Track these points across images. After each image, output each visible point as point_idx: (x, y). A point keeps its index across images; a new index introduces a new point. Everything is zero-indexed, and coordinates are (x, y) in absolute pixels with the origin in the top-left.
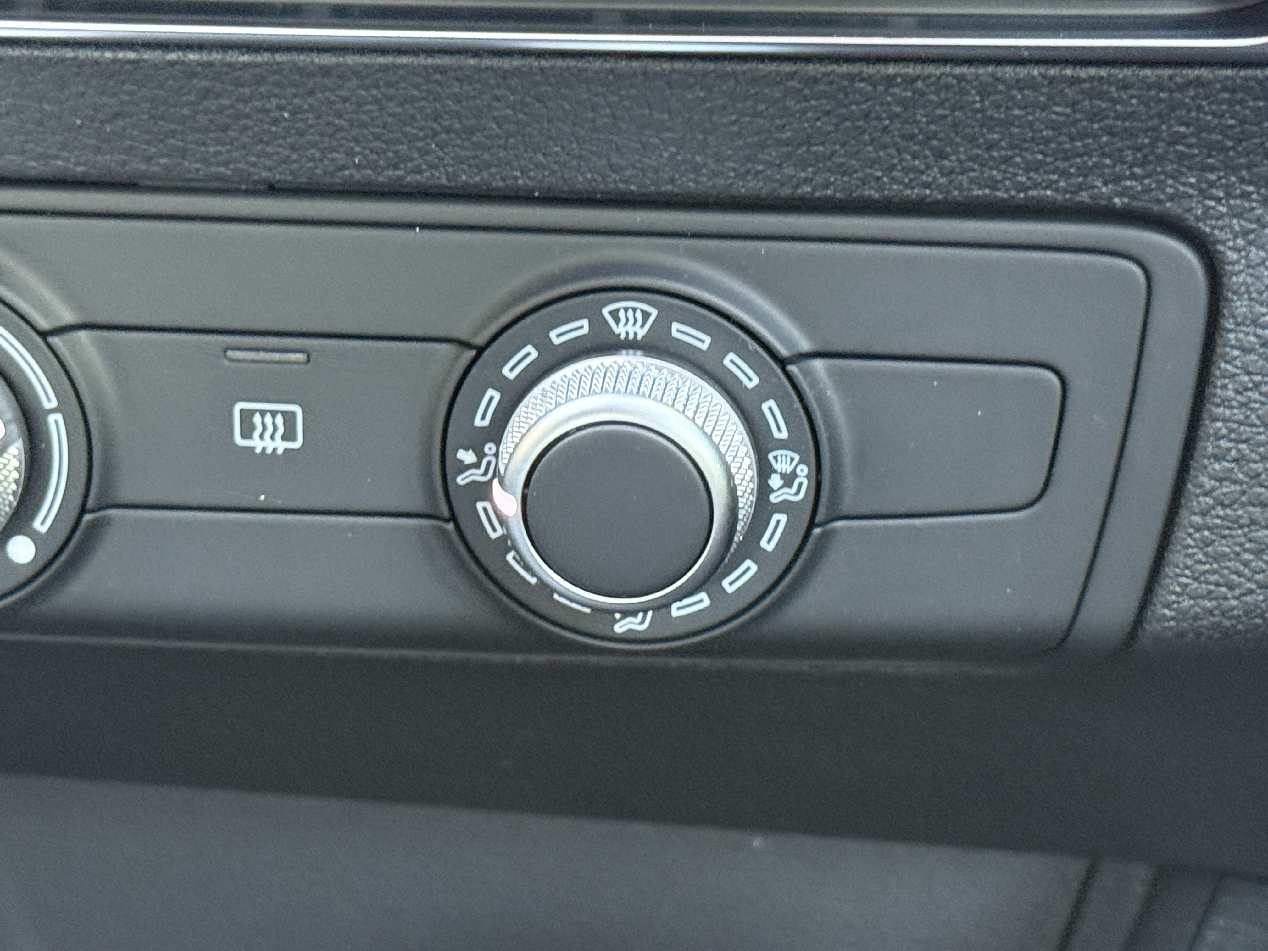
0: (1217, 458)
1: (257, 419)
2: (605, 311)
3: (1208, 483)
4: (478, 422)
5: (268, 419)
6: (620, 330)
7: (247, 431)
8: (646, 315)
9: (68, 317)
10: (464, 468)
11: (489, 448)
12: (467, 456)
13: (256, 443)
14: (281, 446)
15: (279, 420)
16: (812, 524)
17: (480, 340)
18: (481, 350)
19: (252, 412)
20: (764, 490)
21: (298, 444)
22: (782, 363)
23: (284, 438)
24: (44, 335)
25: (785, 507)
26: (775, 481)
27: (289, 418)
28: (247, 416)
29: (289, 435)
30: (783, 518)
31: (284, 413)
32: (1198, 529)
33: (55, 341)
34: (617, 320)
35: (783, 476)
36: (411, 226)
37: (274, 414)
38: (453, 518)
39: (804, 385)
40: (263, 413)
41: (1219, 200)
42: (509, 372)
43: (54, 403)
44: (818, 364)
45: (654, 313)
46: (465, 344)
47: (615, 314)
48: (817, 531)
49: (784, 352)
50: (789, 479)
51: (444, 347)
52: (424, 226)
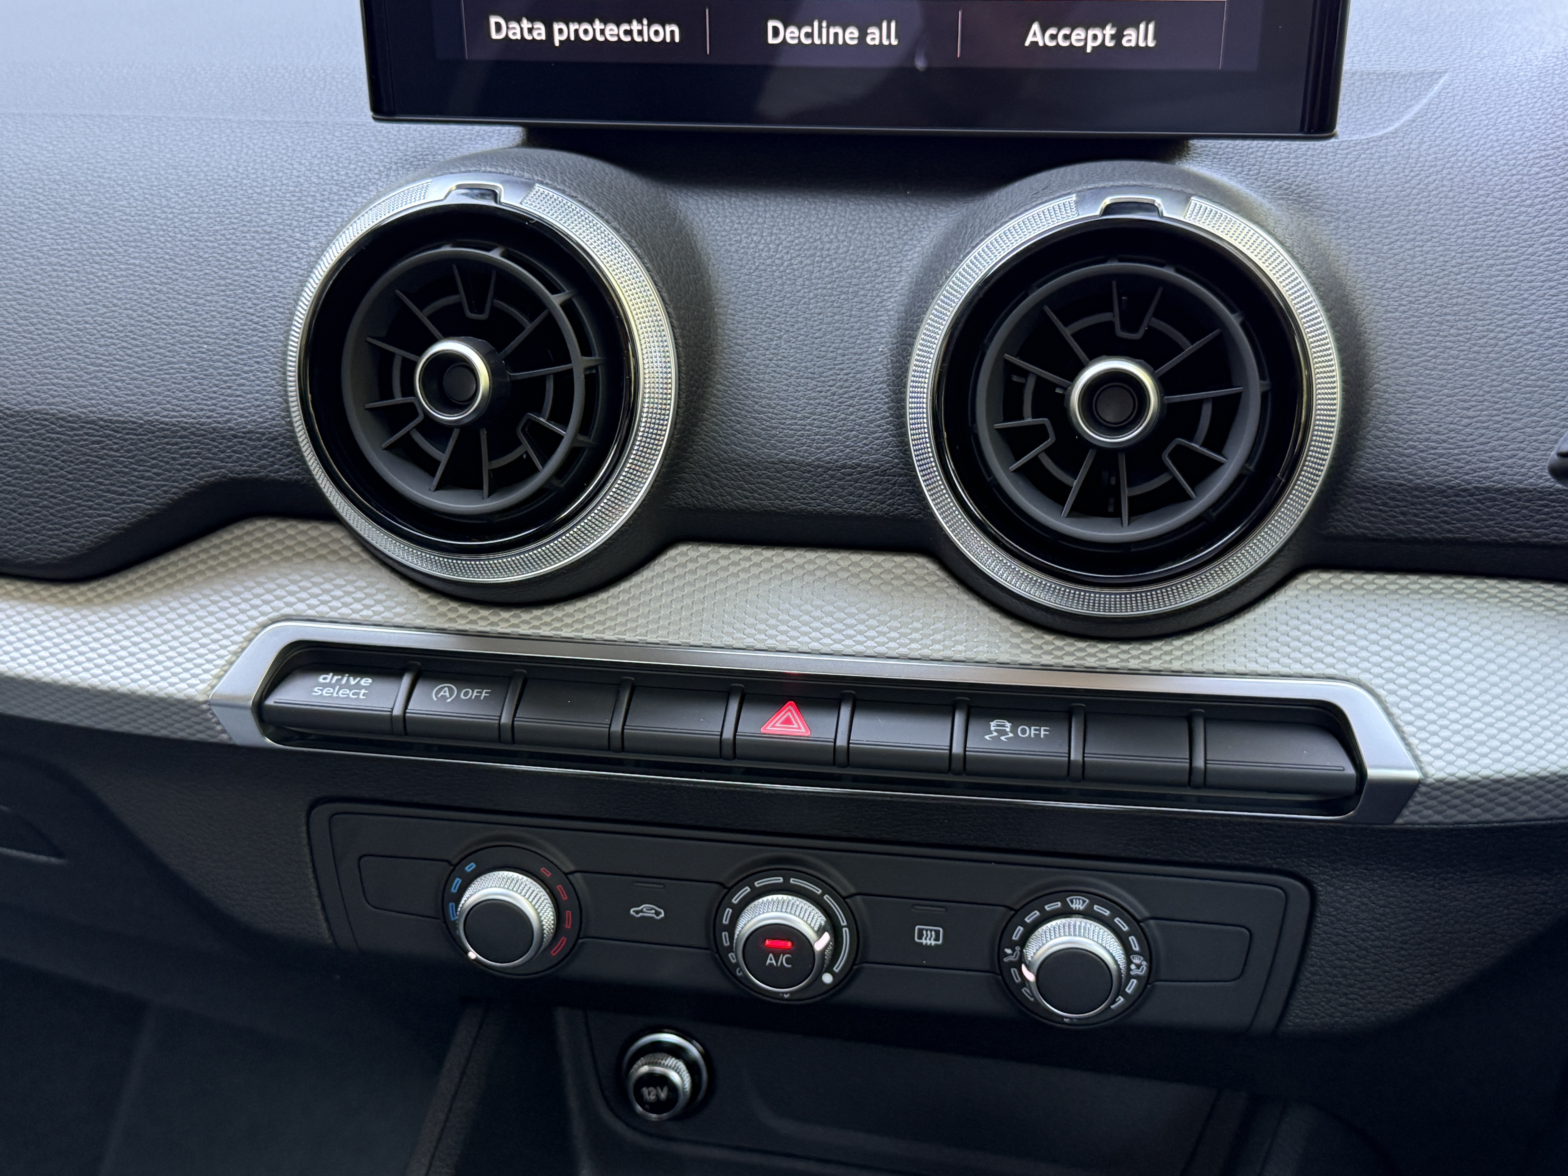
0: (1312, 966)
1: (924, 932)
2: (1068, 899)
3: (1309, 975)
4: (1014, 938)
5: (929, 933)
6: (1073, 906)
7: (920, 937)
8: (1084, 902)
9: (852, 890)
10: (1007, 955)
11: (1018, 948)
12: (1008, 951)
13: (924, 941)
14: (933, 943)
15: (933, 933)
16: (1147, 983)
17: (1017, 907)
18: (1017, 911)
19: (923, 929)
20: (1129, 969)
21: (940, 942)
22: (1138, 922)
23: (935, 940)
24: (844, 898)
25: (1136, 977)
26: (1133, 967)
27: (937, 933)
28: (921, 931)
29: (937, 939)
30: (1135, 981)
31: (935, 931)
32: (1304, 992)
33: (848, 900)
34: (1072, 903)
35: (1136, 965)
36: (991, 862)
37: (931, 931)
38: (1001, 974)
39: (1147, 930)
40: (927, 930)
41: (1315, 868)
42: (1028, 920)
43: (845, 923)
44: (1152, 922)
45: (1087, 901)
46: (1011, 909)
47: (1072, 902)
48: (1149, 986)
49: (1138, 917)
50: (1138, 966)
51: (1002, 908)
52: (996, 862)
